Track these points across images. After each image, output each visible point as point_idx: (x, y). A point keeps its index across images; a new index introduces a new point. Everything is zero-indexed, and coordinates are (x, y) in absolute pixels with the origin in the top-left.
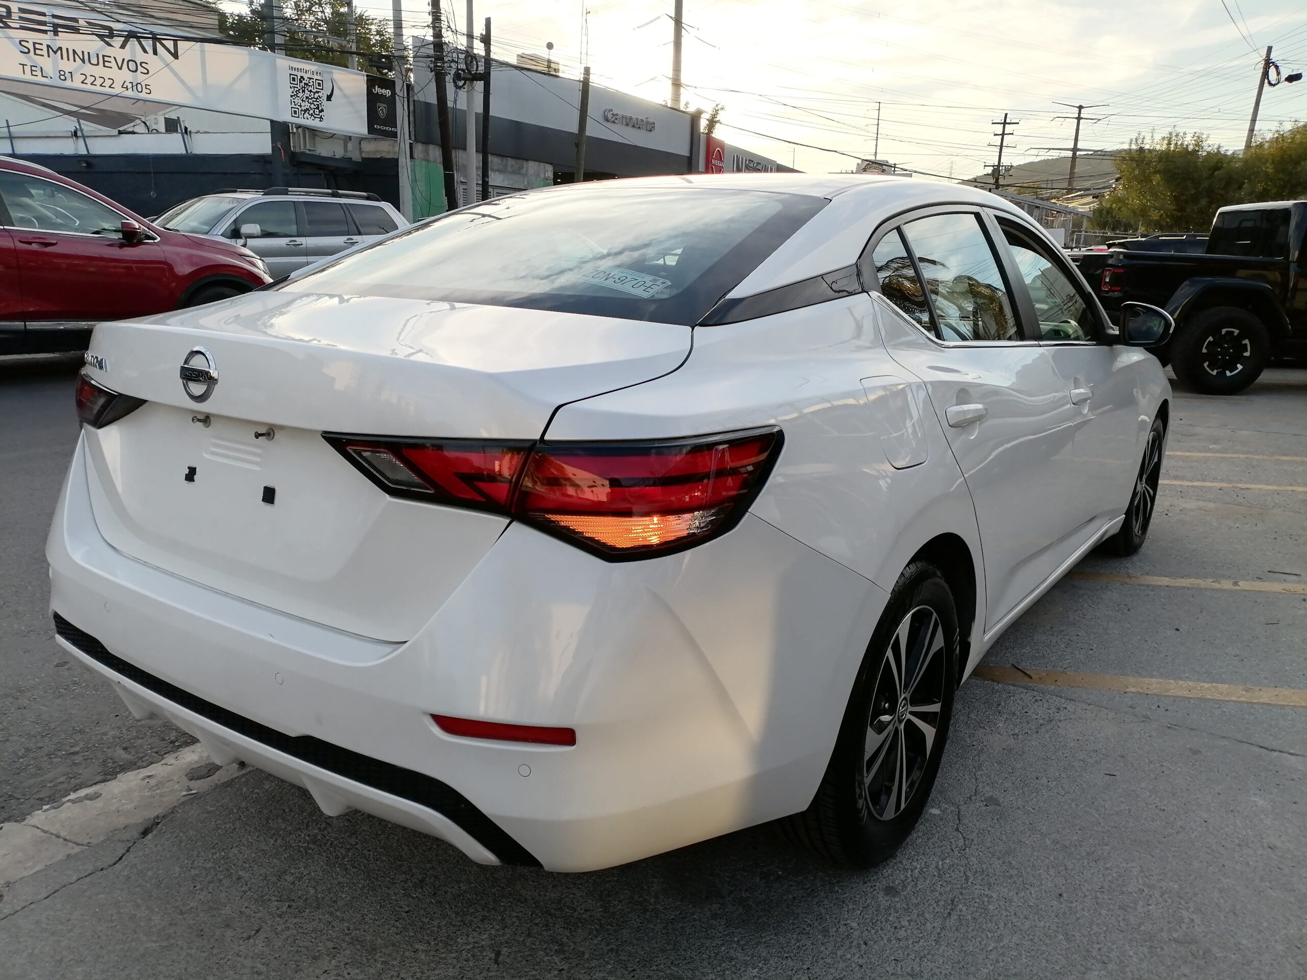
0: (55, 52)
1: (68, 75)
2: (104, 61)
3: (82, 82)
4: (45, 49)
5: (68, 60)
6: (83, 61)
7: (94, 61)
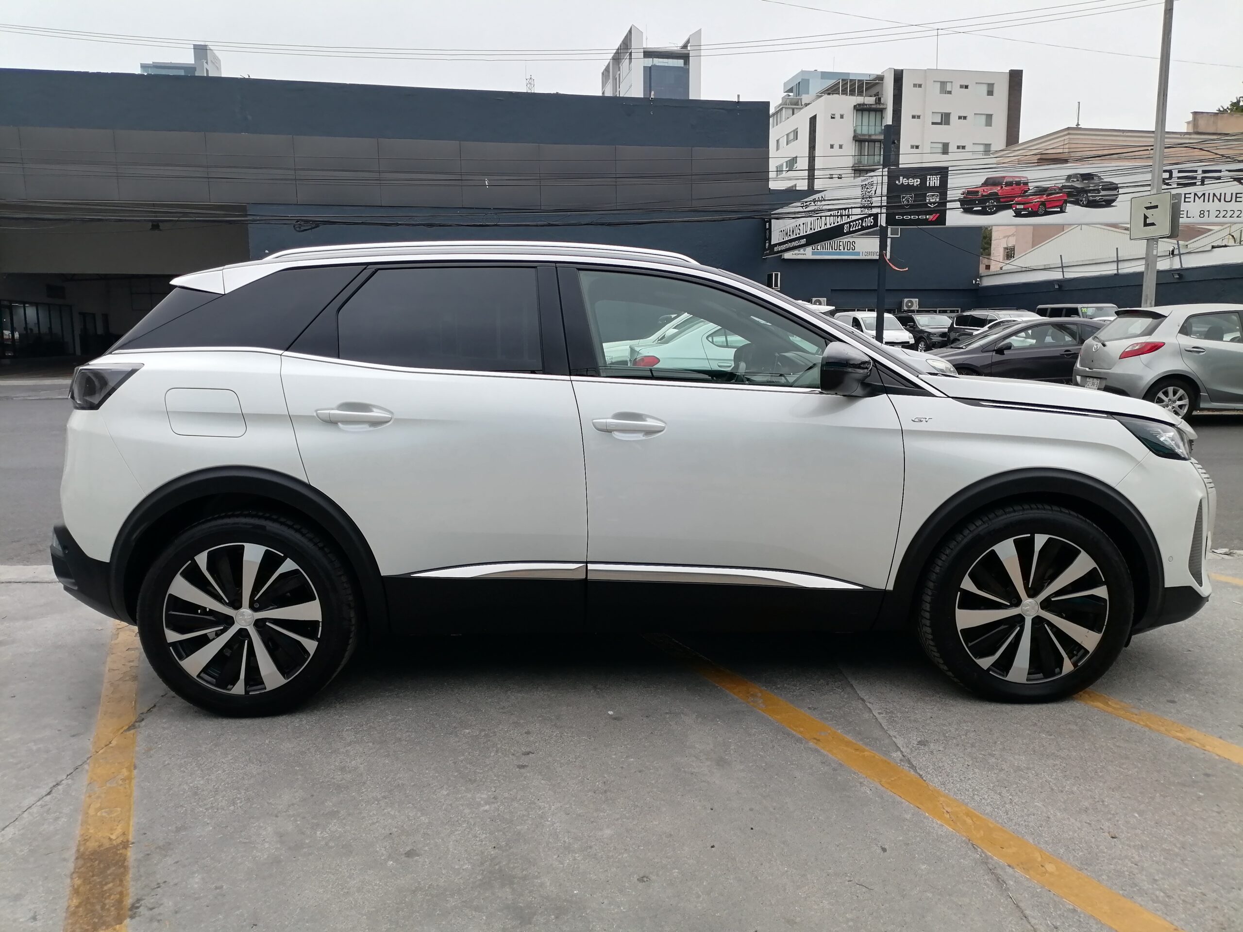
0: (1199, 198)
1: (1206, 214)
2: (1236, 197)
3: (1216, 217)
4: (1193, 195)
5: (1209, 201)
6: (1220, 200)
7: (1228, 199)
